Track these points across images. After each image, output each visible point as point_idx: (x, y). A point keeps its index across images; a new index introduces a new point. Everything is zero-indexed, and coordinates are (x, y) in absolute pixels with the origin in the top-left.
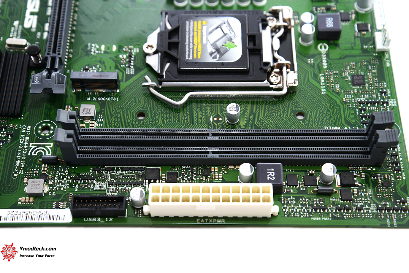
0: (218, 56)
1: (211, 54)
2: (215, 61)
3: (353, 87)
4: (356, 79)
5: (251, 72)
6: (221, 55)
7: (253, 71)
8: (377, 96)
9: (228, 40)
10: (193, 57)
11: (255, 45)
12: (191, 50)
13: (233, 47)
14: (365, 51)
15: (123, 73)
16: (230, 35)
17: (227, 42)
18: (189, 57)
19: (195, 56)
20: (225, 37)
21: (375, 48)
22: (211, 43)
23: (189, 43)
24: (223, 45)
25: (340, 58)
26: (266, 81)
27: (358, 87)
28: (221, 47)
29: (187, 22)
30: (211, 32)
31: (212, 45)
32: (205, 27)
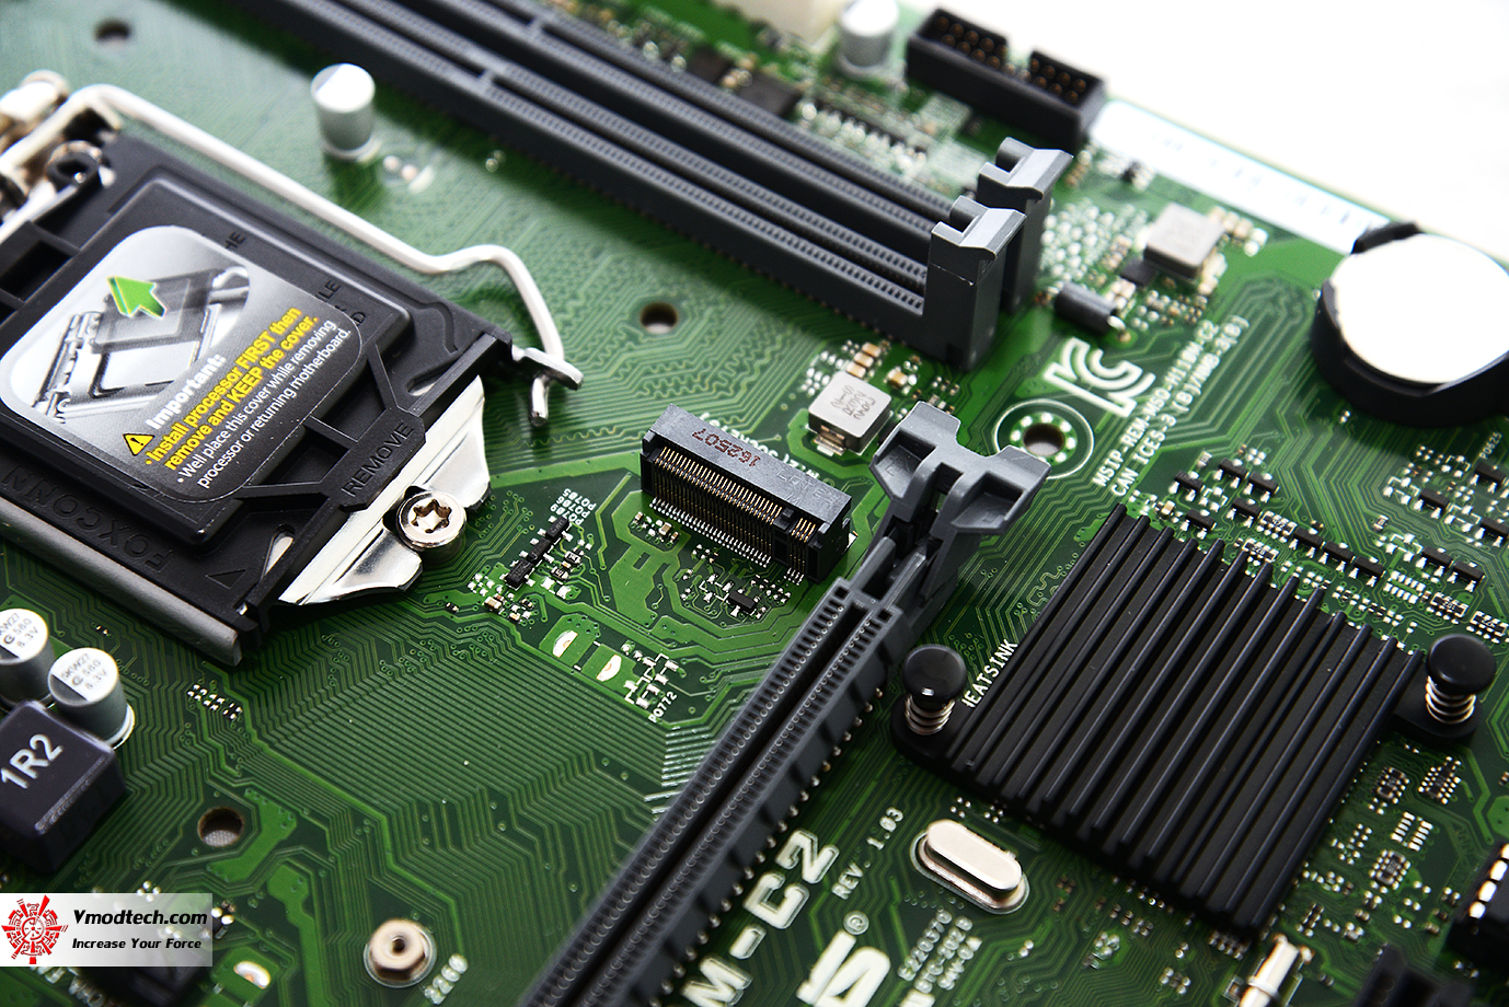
0: (218, 281)
1: (235, 304)
2: (250, 270)
6: (201, 279)
9: (119, 324)
10: (318, 326)
13: (123, 282)
16: (91, 334)
17: (131, 315)
18: (331, 337)
19: (307, 325)
20: (118, 339)
22: (192, 346)
24: (160, 312)
28: (173, 308)
29: (205, 481)
30: (153, 388)
31: (200, 336)
32: (157, 423)
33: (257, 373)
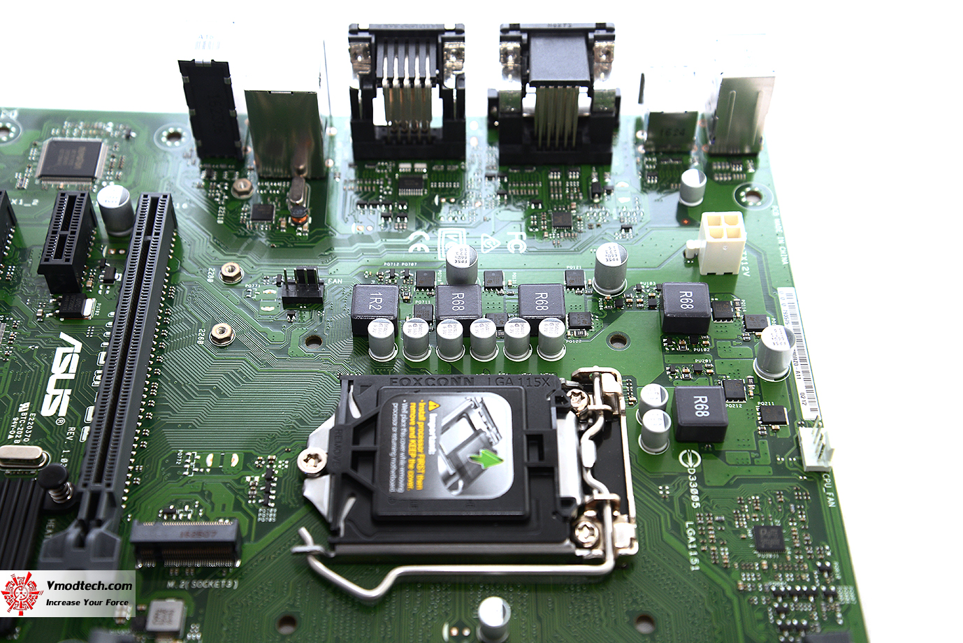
0: (461, 483)
1: (447, 478)
2: (454, 494)
3: (759, 555)
4: (765, 537)
5: (534, 523)
6: (469, 480)
7: (538, 518)
8: (812, 576)
9: (482, 445)
10: (406, 487)
11: (541, 457)
12: (402, 470)
13: (496, 462)
14: (779, 469)
15: (251, 519)
16: (488, 434)
17: (481, 451)
18: (397, 486)
19: (411, 485)
20: (476, 440)
21: (801, 462)
22: (447, 453)
23: (399, 451)
24: (471, 458)
25: (728, 485)
26: (568, 542)
27: (770, 556)
28: (468, 463)
29: (396, 405)
30: (446, 428)
31: (448, 457)
32: (433, 417)
33: (413, 455)
